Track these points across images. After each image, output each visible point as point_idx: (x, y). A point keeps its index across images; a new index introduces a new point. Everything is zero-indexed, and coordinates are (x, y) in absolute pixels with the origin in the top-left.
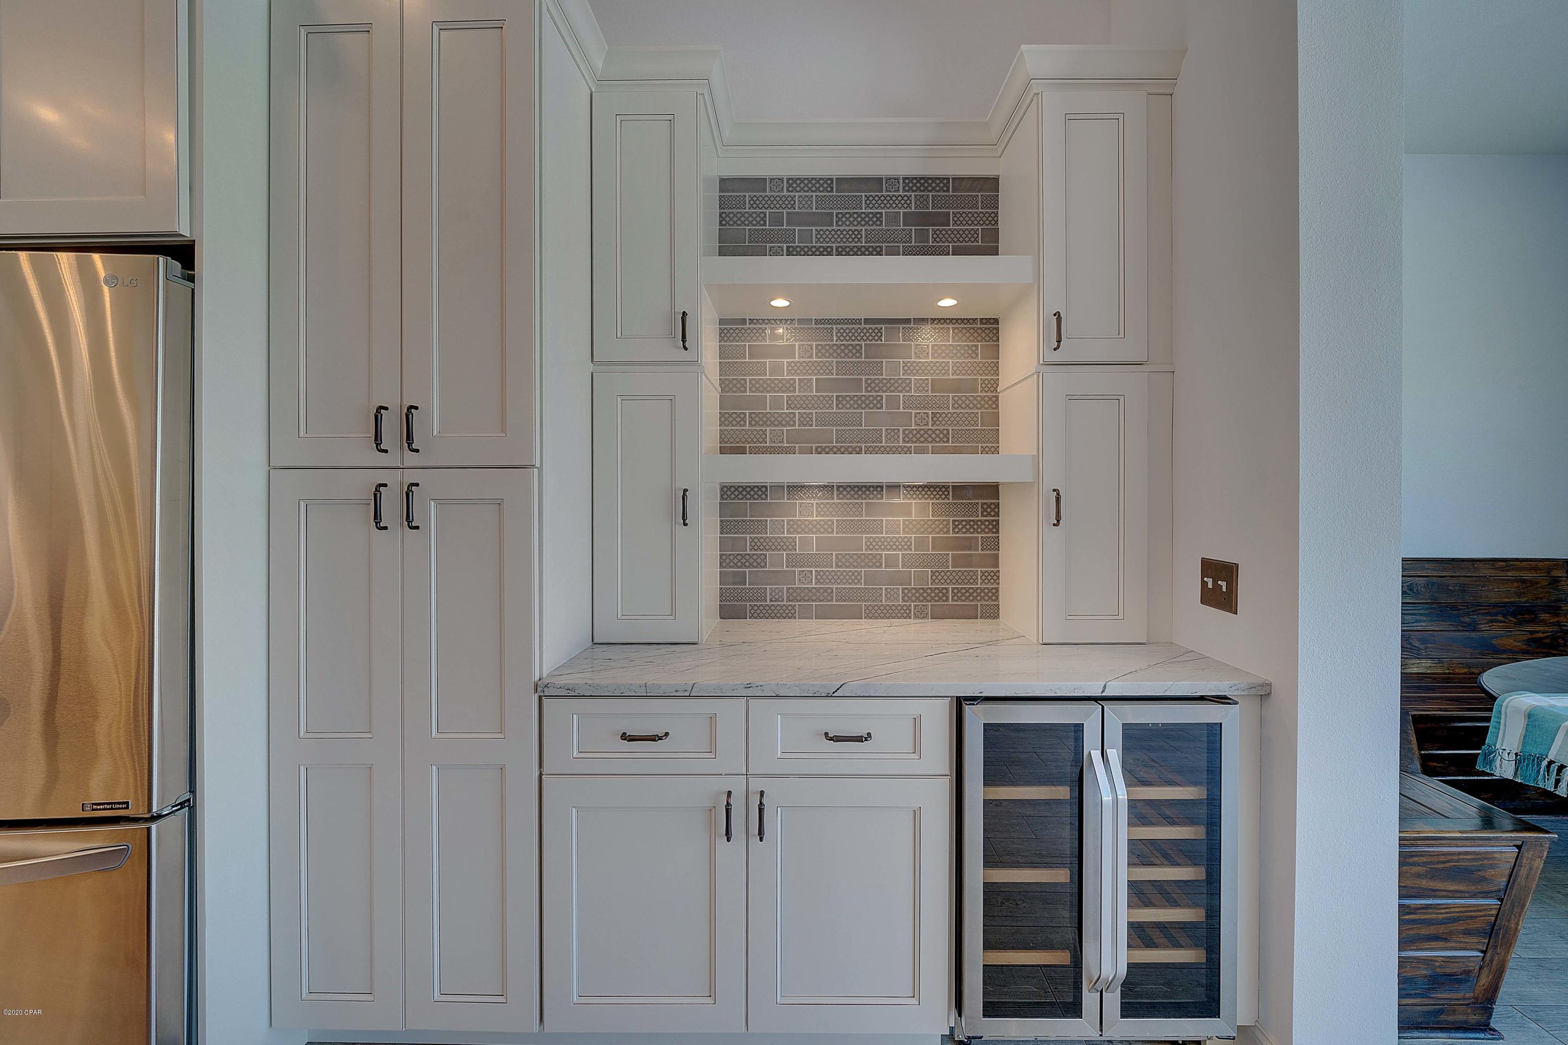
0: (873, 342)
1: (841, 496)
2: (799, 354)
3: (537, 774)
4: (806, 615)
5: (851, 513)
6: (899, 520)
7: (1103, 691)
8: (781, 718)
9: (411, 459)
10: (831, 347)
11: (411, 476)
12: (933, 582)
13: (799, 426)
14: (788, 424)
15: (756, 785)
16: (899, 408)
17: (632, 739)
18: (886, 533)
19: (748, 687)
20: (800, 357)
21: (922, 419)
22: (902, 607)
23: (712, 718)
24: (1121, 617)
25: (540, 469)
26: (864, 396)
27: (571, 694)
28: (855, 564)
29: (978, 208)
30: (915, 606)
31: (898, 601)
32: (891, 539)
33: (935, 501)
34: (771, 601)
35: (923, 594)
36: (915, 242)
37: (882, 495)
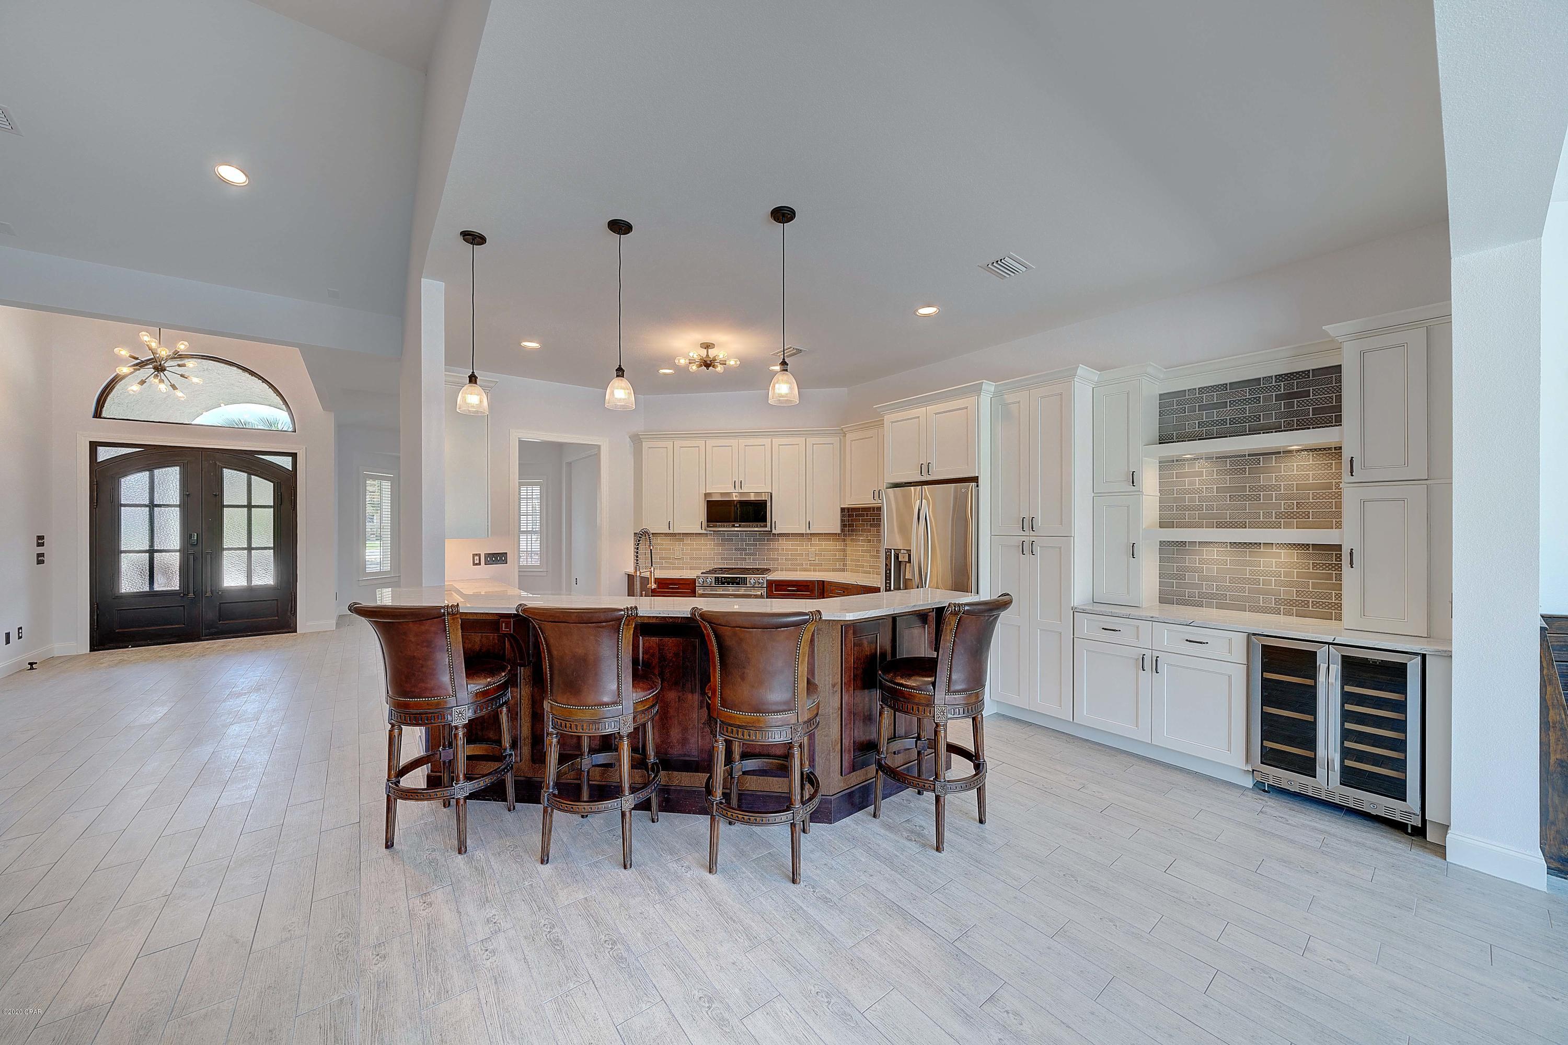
0: (1254, 466)
1: (1232, 547)
2: (1206, 475)
3: (1072, 637)
4: (1209, 605)
5: (1239, 556)
6: (1272, 561)
7: (1334, 641)
8: (1167, 631)
9: (1032, 533)
10: (1225, 470)
11: (1032, 539)
12: (1297, 596)
13: (1206, 511)
14: (1199, 510)
15: (1155, 654)
16: (1272, 500)
17: (1105, 629)
18: (1263, 567)
19: (1152, 617)
20: (1206, 476)
21: (1289, 506)
22: (1274, 608)
23: (1138, 627)
24: (1406, 620)
25: (1074, 537)
26: (1248, 495)
27: (1084, 612)
28: (1242, 582)
29: (1333, 384)
30: (1284, 608)
31: (1272, 604)
32: (1267, 571)
33: (1299, 551)
34: (1188, 597)
35: (1290, 603)
36: (1284, 409)
37: (1260, 547)
